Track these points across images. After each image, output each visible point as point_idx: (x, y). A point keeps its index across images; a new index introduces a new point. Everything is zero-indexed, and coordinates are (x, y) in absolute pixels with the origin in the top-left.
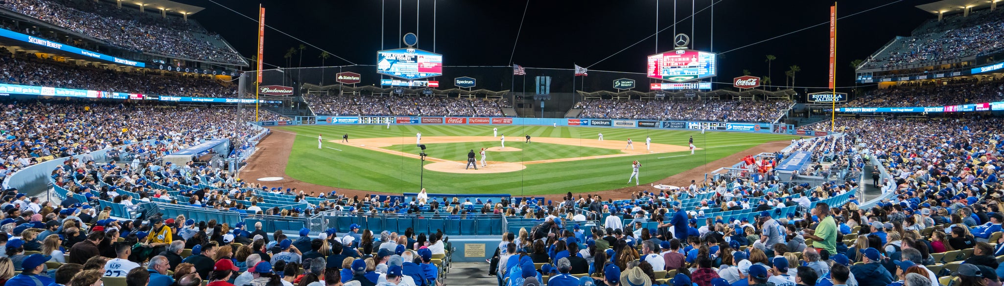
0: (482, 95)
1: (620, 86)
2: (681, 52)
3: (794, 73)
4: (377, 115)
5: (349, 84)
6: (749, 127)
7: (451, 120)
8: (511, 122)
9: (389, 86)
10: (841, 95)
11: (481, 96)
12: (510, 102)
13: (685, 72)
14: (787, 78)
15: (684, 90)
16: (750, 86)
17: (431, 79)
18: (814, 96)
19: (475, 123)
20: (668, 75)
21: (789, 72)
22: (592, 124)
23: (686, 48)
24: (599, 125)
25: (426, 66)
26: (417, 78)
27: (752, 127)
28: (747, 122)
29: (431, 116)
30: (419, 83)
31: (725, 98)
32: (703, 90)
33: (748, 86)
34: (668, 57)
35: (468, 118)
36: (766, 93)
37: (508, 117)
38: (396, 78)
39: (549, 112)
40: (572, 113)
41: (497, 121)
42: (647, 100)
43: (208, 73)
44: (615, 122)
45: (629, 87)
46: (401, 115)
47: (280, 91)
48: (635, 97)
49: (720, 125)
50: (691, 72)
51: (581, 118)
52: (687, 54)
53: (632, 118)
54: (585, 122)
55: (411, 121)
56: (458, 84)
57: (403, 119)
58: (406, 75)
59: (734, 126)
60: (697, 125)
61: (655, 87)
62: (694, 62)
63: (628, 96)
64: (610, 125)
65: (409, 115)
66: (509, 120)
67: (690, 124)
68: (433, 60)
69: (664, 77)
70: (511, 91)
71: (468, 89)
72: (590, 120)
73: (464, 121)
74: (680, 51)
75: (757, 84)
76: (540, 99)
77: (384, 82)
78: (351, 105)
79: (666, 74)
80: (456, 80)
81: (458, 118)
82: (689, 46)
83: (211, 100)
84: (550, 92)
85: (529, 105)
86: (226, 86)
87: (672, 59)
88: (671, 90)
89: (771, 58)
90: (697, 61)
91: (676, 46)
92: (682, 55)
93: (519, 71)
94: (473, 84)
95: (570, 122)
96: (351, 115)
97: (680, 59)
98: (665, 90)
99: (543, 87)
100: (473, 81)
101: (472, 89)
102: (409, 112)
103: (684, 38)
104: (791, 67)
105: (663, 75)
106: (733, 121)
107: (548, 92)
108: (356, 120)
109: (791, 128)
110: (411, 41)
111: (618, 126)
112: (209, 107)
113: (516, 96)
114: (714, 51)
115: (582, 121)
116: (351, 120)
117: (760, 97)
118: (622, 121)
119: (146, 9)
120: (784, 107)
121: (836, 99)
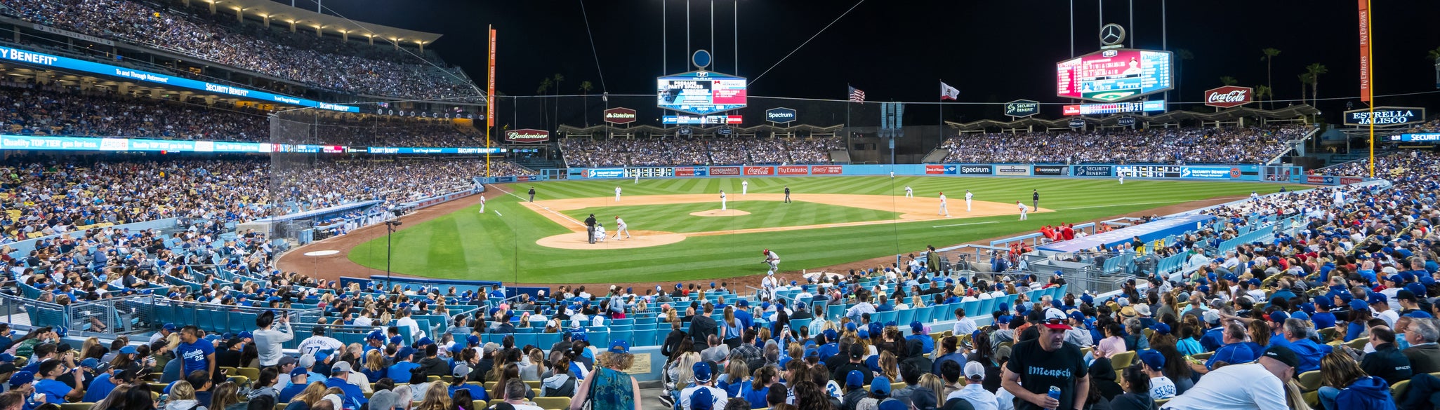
0: (807, 133)
1: (1015, 112)
2: (1112, 53)
3: (1315, 76)
4: (650, 166)
5: (621, 124)
6: (1218, 172)
7: (751, 170)
8: (840, 171)
9: (673, 125)
10: (1412, 111)
11: (802, 134)
12: (844, 143)
13: (1119, 84)
14: (1304, 86)
15: (1118, 113)
16: (1235, 103)
17: (731, 113)
18: (1355, 116)
19: (787, 173)
20: (1090, 91)
21: (1304, 75)
22: (962, 173)
23: (1120, 46)
24: (973, 173)
25: (724, 94)
26: (711, 113)
27: (1226, 172)
28: (1219, 163)
29: (724, 164)
30: (714, 120)
31: (1189, 124)
32: (1151, 113)
33: (1230, 104)
34: (1090, 62)
35: (776, 167)
36: (1262, 114)
37: (836, 163)
38: (683, 114)
39: (904, 156)
40: (936, 155)
41: (819, 170)
42: (1057, 133)
43: (439, 117)
44: (997, 169)
45: (1029, 113)
46: (682, 165)
47: (532, 137)
48: (1039, 128)
49: (1170, 169)
50: (1129, 85)
51: (949, 163)
52: (1121, 55)
53: (1027, 162)
54: (952, 169)
55: (695, 172)
56: (769, 119)
57: (684, 170)
58: (696, 109)
59: (1194, 172)
60: (1130, 170)
61: (1070, 110)
62: (1133, 68)
63: (1028, 127)
64: (990, 173)
65: (695, 164)
66: (836, 169)
67: (1119, 168)
68: (733, 86)
69: (1085, 95)
70: (846, 126)
71: (786, 125)
72: (958, 166)
73: (771, 172)
74: (1110, 52)
75: (1246, 99)
76: (888, 136)
77: (666, 120)
78: (618, 152)
79: (1087, 90)
80: (768, 112)
81: (763, 167)
82: (1126, 43)
83: (439, 151)
84: (903, 125)
85: (871, 146)
86: (463, 131)
87: (1097, 66)
88: (1097, 116)
89: (1271, 52)
90: (1139, 66)
91: (1104, 45)
92: (1114, 59)
93: (857, 96)
94: (793, 118)
95: (928, 170)
96: (616, 166)
97: (1110, 65)
98: (1087, 115)
99: (892, 118)
100: (793, 113)
101: (792, 124)
102: (695, 160)
103: (1116, 31)
104: (1309, 68)
105: (1082, 92)
106: (1194, 163)
107: (899, 125)
108: (620, 173)
109: (1297, 171)
110: (702, 61)
111: (1002, 173)
112: (437, 160)
113: (852, 133)
114: (1168, 49)
115: (948, 168)
116: (614, 173)
117: (1251, 121)
118: (1008, 167)
119: (375, 41)
120: (1292, 137)
121: (1402, 120)
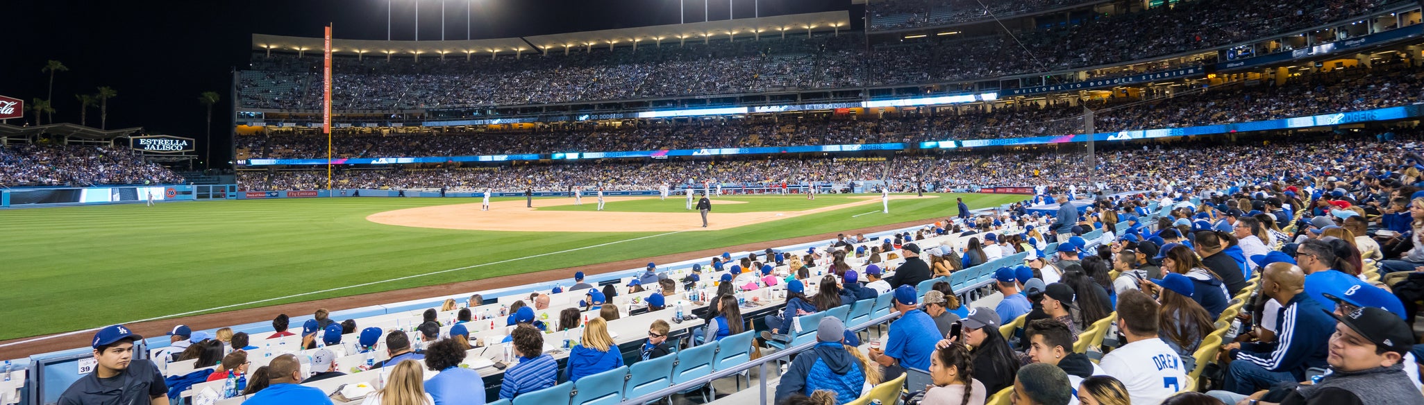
3: (105, 98)
10: (186, 141)
16: (6, 115)
18: (142, 142)
75: (17, 111)
89: (56, 65)
121: (179, 148)
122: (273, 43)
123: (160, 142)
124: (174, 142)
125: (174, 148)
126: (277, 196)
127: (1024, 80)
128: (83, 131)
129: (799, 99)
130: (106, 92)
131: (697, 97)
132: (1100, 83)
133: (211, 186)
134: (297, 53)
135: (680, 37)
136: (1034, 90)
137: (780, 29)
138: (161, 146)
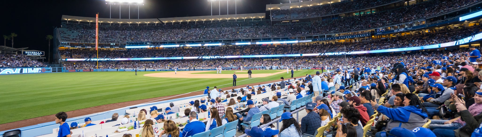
10: (42, 52)
121: (39, 55)
122: (69, 18)
123: (33, 52)
124: (37, 53)
125: (37, 55)
126: (79, 71)
127: (320, 36)
128: (8, 49)
129: (252, 40)
130: (13, 35)
131: (219, 40)
132: (342, 38)
133: (57, 68)
134: (78, 22)
135: (211, 20)
136: (323, 39)
137: (244, 18)
138: (33, 54)
